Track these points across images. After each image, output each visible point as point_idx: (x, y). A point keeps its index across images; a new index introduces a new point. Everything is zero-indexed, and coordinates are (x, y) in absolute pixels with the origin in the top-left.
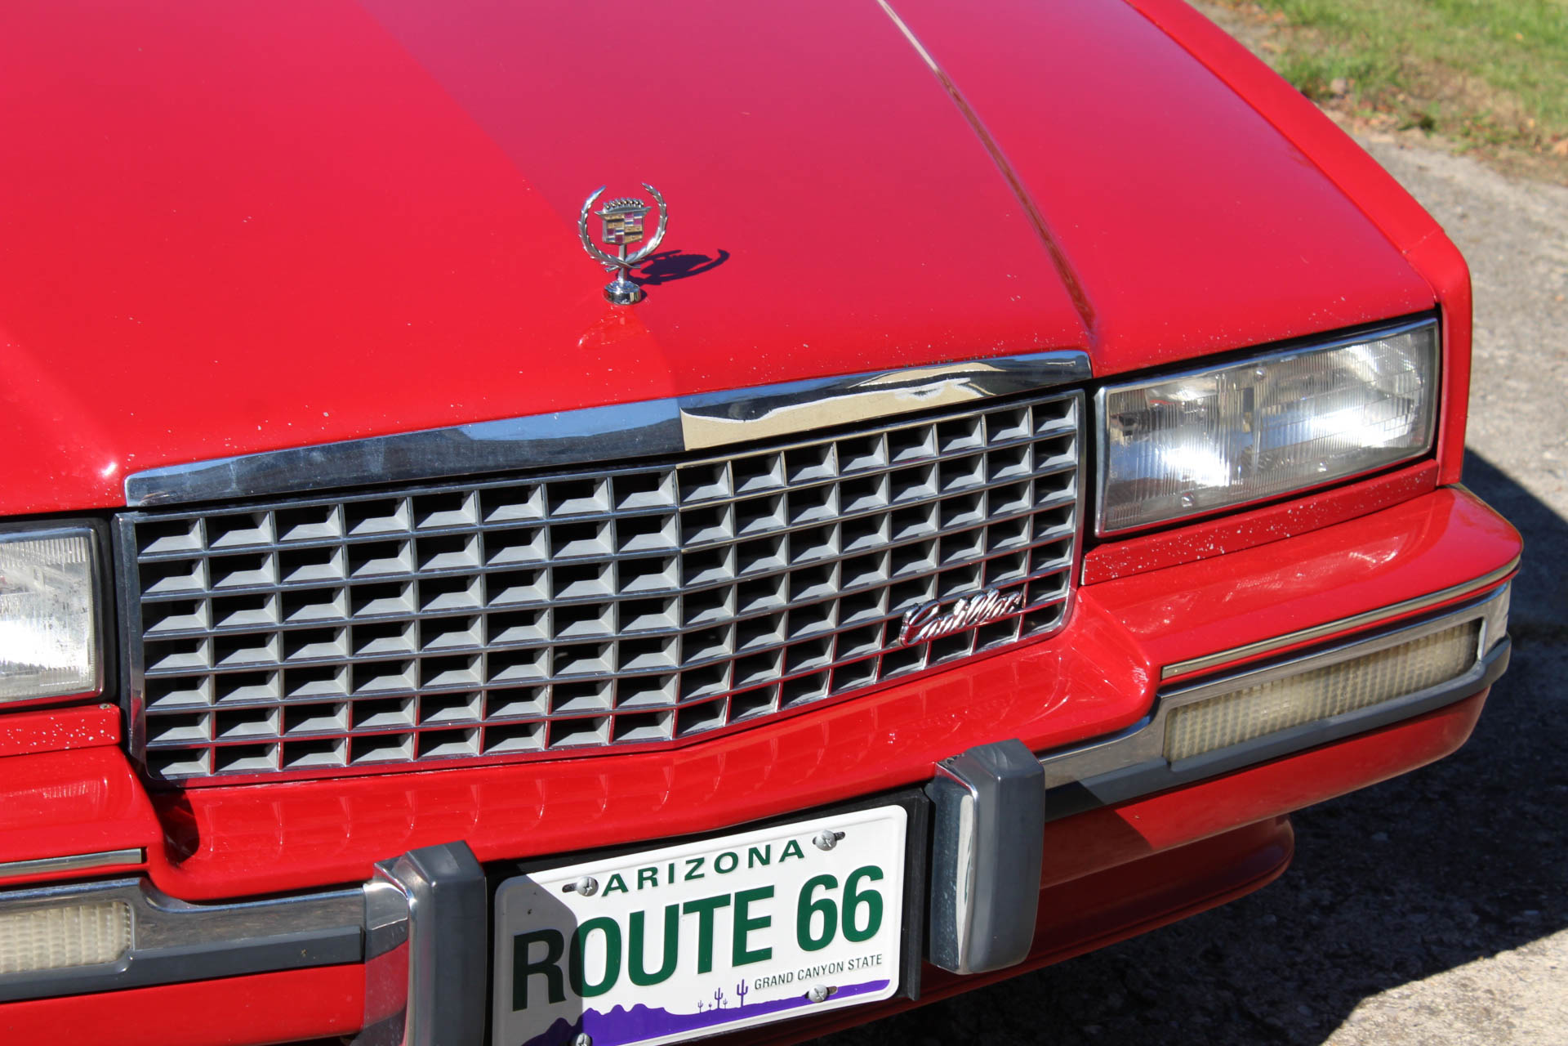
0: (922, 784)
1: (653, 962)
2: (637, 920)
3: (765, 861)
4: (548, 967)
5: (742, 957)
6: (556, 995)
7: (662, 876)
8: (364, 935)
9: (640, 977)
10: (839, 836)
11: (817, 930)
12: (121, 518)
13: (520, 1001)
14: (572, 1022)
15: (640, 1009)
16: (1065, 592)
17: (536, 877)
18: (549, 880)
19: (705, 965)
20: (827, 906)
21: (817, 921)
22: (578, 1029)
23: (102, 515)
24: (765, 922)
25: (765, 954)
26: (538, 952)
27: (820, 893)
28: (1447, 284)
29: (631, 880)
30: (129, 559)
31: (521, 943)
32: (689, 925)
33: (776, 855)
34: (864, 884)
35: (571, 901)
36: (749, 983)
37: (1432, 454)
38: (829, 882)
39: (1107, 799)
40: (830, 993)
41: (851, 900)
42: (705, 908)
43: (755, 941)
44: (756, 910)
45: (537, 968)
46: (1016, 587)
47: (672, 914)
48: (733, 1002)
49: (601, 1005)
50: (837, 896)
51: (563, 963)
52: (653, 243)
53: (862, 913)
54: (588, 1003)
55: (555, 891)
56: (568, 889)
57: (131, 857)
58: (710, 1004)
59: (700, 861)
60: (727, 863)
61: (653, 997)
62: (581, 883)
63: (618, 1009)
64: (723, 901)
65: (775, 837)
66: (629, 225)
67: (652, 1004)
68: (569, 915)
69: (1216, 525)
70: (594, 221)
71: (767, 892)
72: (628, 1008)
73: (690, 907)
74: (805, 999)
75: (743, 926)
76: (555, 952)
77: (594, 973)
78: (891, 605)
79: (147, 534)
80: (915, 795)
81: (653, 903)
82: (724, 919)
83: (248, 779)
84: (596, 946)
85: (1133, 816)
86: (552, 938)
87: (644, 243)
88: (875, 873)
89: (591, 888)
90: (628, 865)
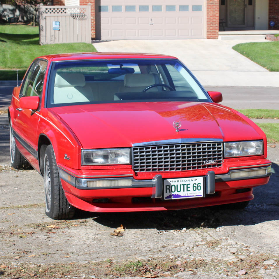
0: (205, 176)
1: (179, 190)
2: (177, 185)
3: (189, 181)
4: (169, 189)
5: (187, 190)
6: (170, 192)
7: (179, 181)
8: (152, 184)
9: (178, 191)
10: (196, 179)
11: (195, 189)
12: (132, 148)
13: (166, 192)
14: (171, 195)
15: (178, 194)
16: (222, 163)
17: (168, 180)
18: (169, 180)
19: (184, 191)
20: (195, 186)
21: (195, 188)
22: (172, 196)
23: (131, 147)
24: (189, 187)
25: (190, 191)
26: (168, 187)
27: (195, 185)
28: (264, 138)
29: (176, 181)
30: (133, 151)
31: (166, 186)
32: (182, 186)
33: (190, 181)
34: (199, 185)
35: (171, 183)
36: (188, 194)
37: (263, 155)
38: (196, 184)
39: (224, 180)
40: (196, 196)
41: (198, 186)
42: (184, 185)
43: (189, 189)
44: (189, 186)
45: (168, 189)
46: (216, 161)
47: (180, 185)
48: (187, 195)
49: (174, 194)
50: (196, 185)
51: (170, 189)
52: (180, 126)
53: (199, 187)
54: (173, 193)
55: (169, 181)
56: (171, 181)
57: (132, 175)
58: (184, 195)
59: (183, 180)
60: (185, 181)
61: (179, 193)
62: (172, 181)
63: (176, 194)
64: (185, 185)
65: (190, 179)
66: (177, 125)
67: (179, 194)
68: (171, 184)
69: (238, 158)
70: (174, 124)
71: (189, 184)
72: (177, 194)
73: (182, 185)
74: (194, 196)
75: (187, 187)
76: (170, 187)
77: (173, 190)
78: (203, 161)
79: (134, 149)
80: (204, 176)
81: (179, 184)
82: (185, 186)
83: (143, 173)
84: (173, 187)
85: (227, 183)
86: (169, 186)
87: (179, 127)
88: (200, 184)
89: (173, 182)
90: (176, 180)
